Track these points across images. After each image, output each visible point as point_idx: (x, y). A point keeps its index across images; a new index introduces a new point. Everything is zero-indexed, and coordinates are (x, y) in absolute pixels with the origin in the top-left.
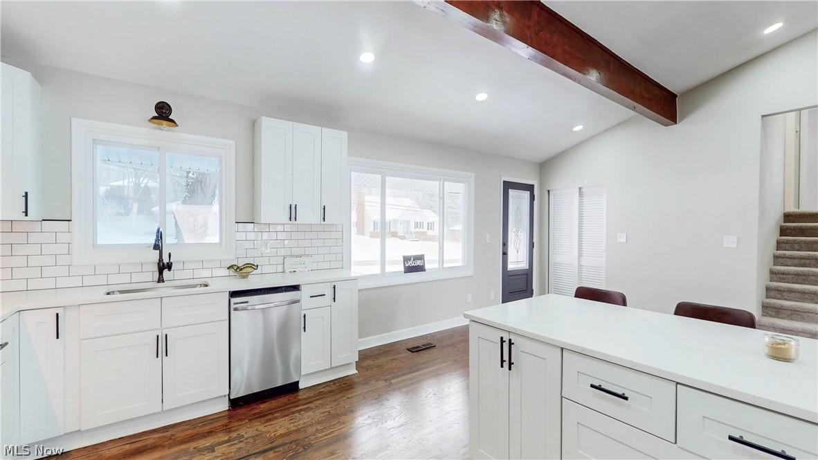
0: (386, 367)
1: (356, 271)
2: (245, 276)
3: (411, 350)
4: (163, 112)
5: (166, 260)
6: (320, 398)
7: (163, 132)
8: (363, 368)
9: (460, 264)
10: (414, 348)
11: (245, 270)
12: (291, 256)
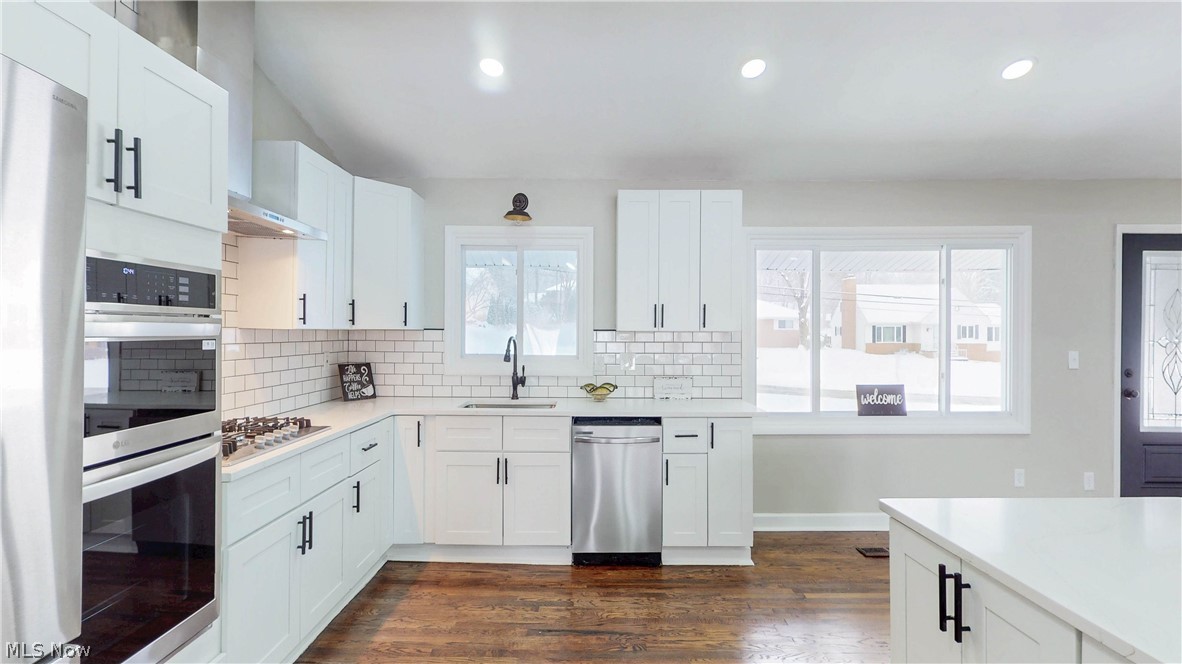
0: (807, 570)
1: (765, 403)
2: (600, 399)
3: (864, 552)
4: (520, 206)
5: (520, 374)
6: (685, 587)
7: (518, 230)
8: (765, 560)
9: (997, 408)
10: (871, 550)
11: (599, 392)
12: (664, 376)
